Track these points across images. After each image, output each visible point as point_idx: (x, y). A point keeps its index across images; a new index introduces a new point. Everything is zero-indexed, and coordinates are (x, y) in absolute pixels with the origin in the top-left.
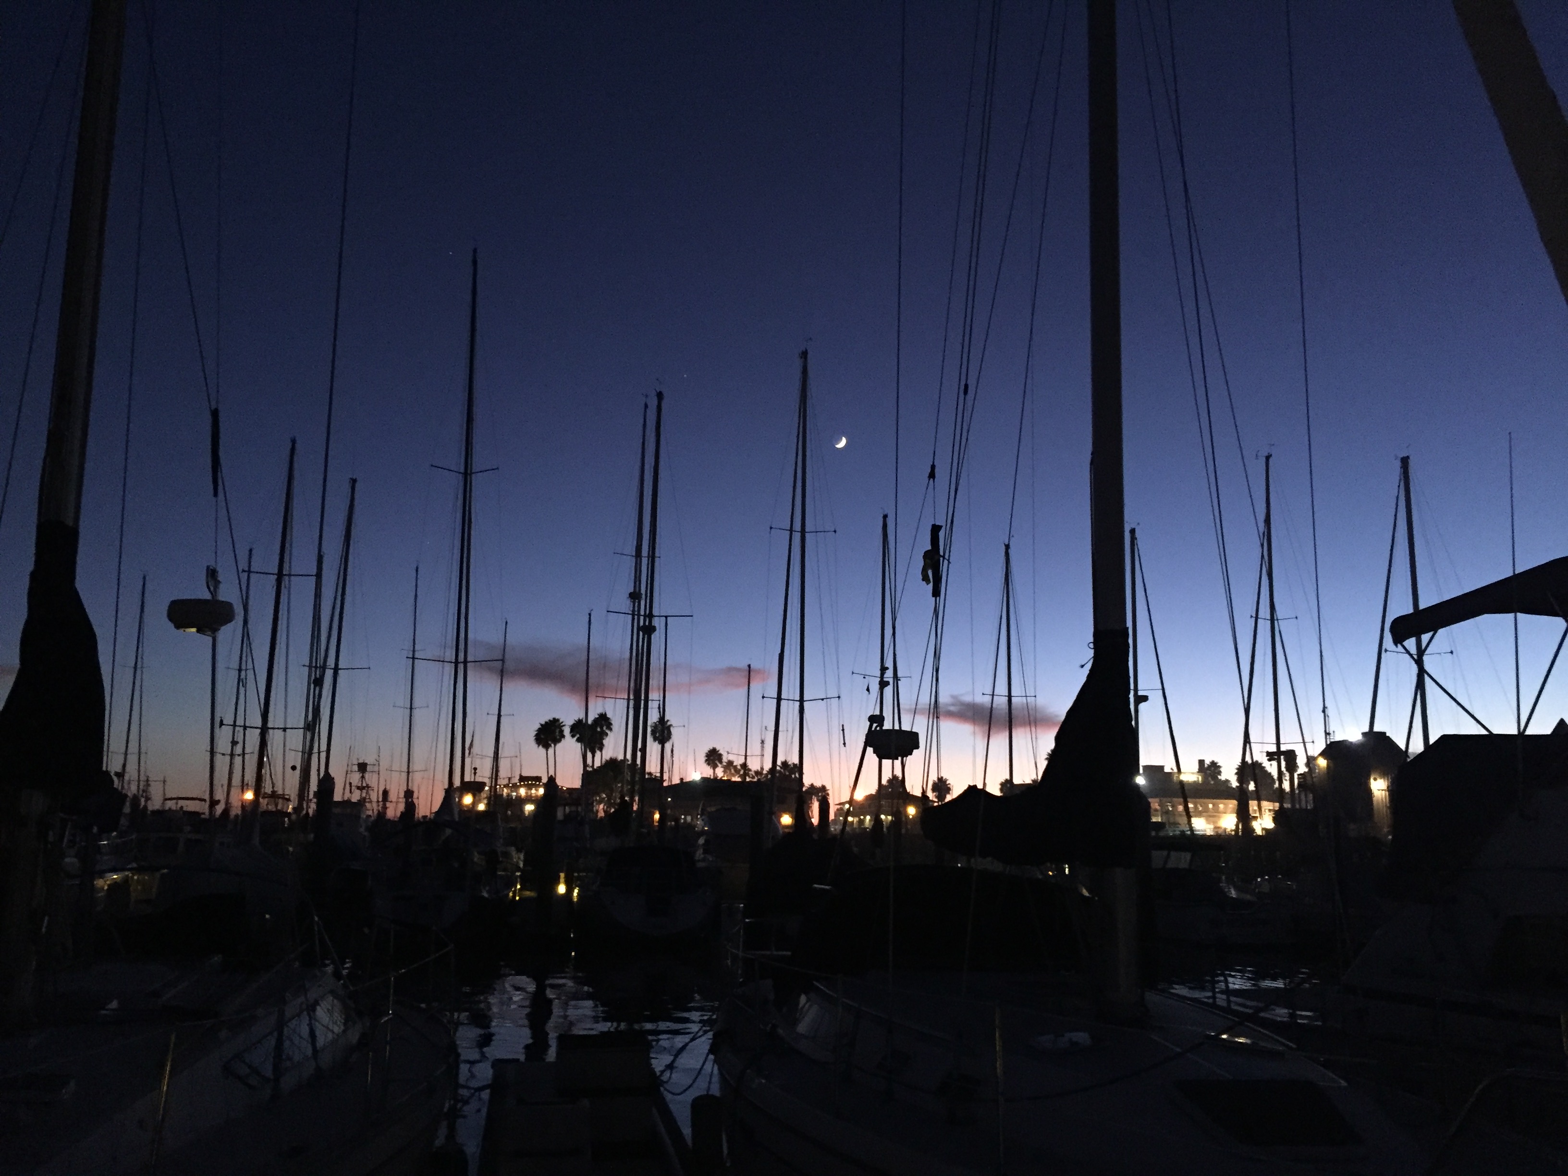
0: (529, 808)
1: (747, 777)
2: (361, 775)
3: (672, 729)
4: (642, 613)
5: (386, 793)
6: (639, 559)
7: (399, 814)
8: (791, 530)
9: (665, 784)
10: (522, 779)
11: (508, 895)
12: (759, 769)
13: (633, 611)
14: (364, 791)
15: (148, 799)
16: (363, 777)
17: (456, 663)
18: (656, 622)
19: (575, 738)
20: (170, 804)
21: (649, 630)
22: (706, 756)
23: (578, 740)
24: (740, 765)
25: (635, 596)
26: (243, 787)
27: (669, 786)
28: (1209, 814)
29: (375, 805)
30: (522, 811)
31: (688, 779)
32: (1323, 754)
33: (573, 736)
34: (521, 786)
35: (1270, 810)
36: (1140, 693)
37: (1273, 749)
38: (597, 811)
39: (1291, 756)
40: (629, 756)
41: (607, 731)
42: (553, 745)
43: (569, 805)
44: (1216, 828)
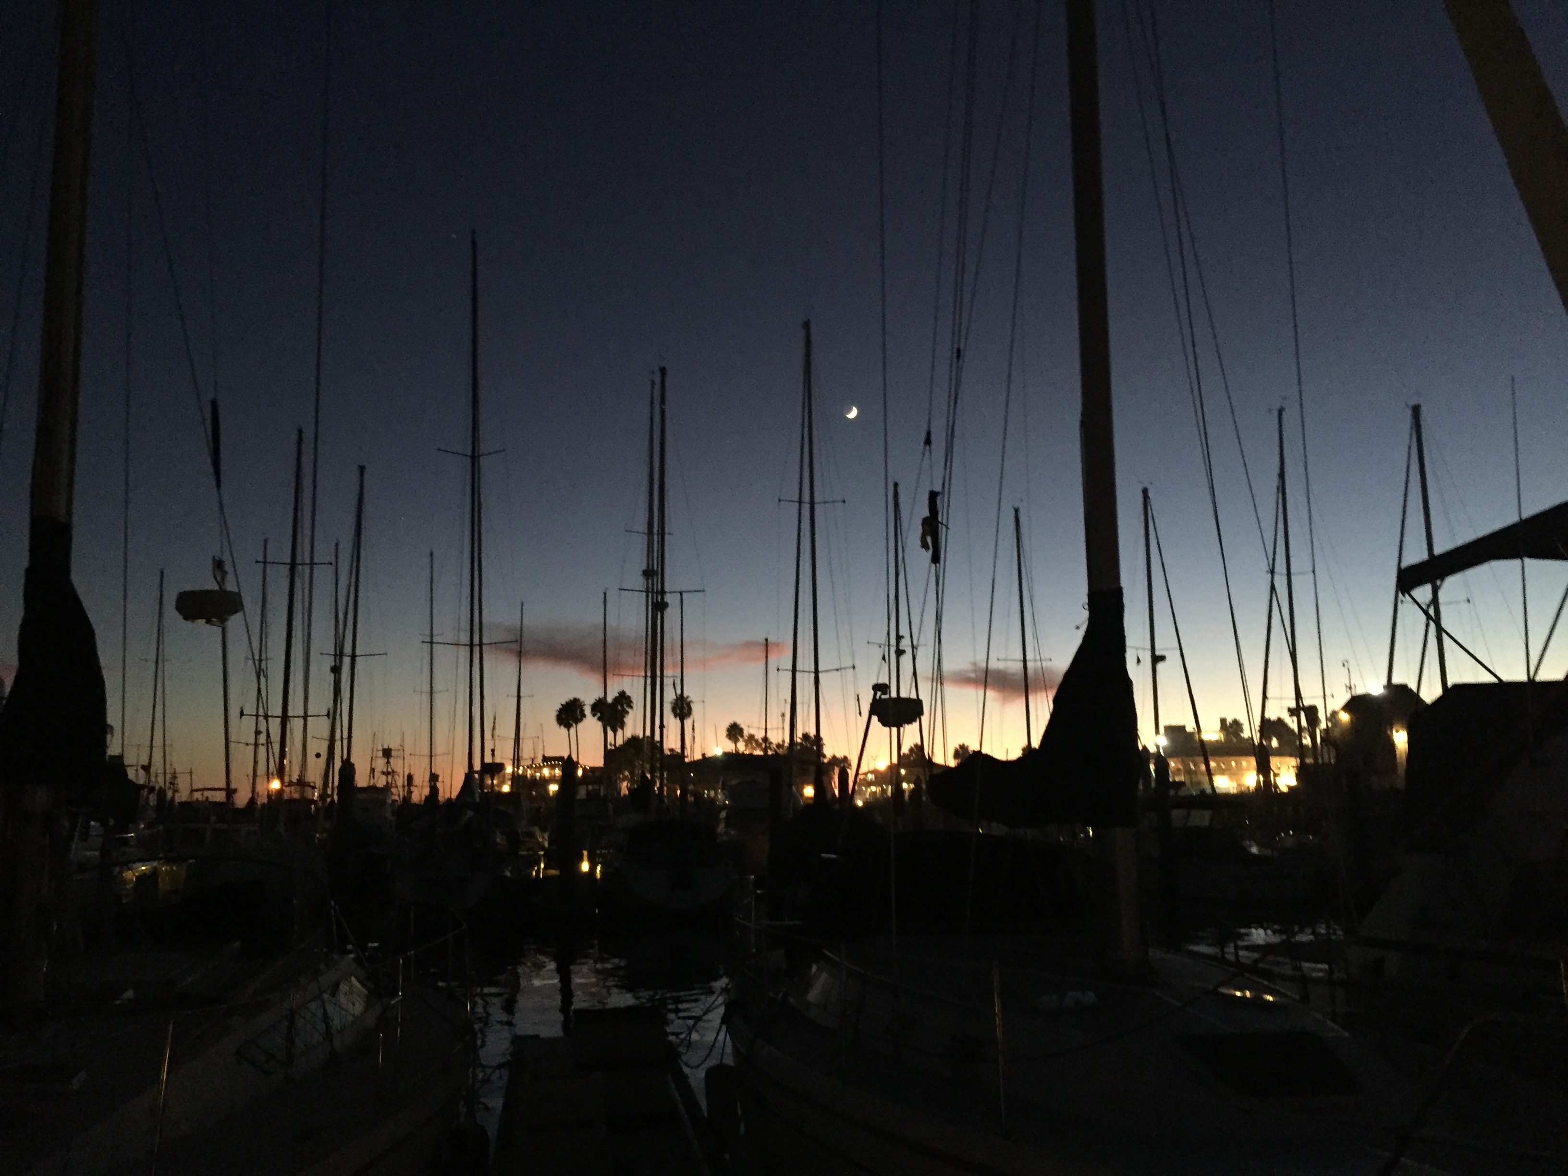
0: (553, 788)
1: (769, 751)
2: (386, 760)
3: (691, 705)
4: (655, 589)
5: (410, 778)
6: (650, 536)
7: (423, 798)
8: (800, 502)
9: (687, 760)
10: (545, 759)
11: (532, 874)
12: (781, 743)
13: (647, 588)
14: (390, 777)
15: (176, 791)
16: (388, 763)
17: (471, 645)
18: (668, 598)
19: (596, 718)
20: (197, 796)
21: (661, 607)
22: (728, 731)
23: (599, 719)
24: (762, 739)
25: (648, 573)
26: (269, 777)
27: (690, 762)
28: (1232, 772)
29: (401, 790)
30: (547, 791)
31: (709, 754)
32: (1347, 707)
33: (594, 715)
34: (544, 766)
35: (1293, 767)
36: (1158, 653)
37: (1293, 705)
39: (1312, 712)
40: (648, 733)
41: (627, 709)
42: (574, 725)
43: (593, 783)
44: (1239, 785)
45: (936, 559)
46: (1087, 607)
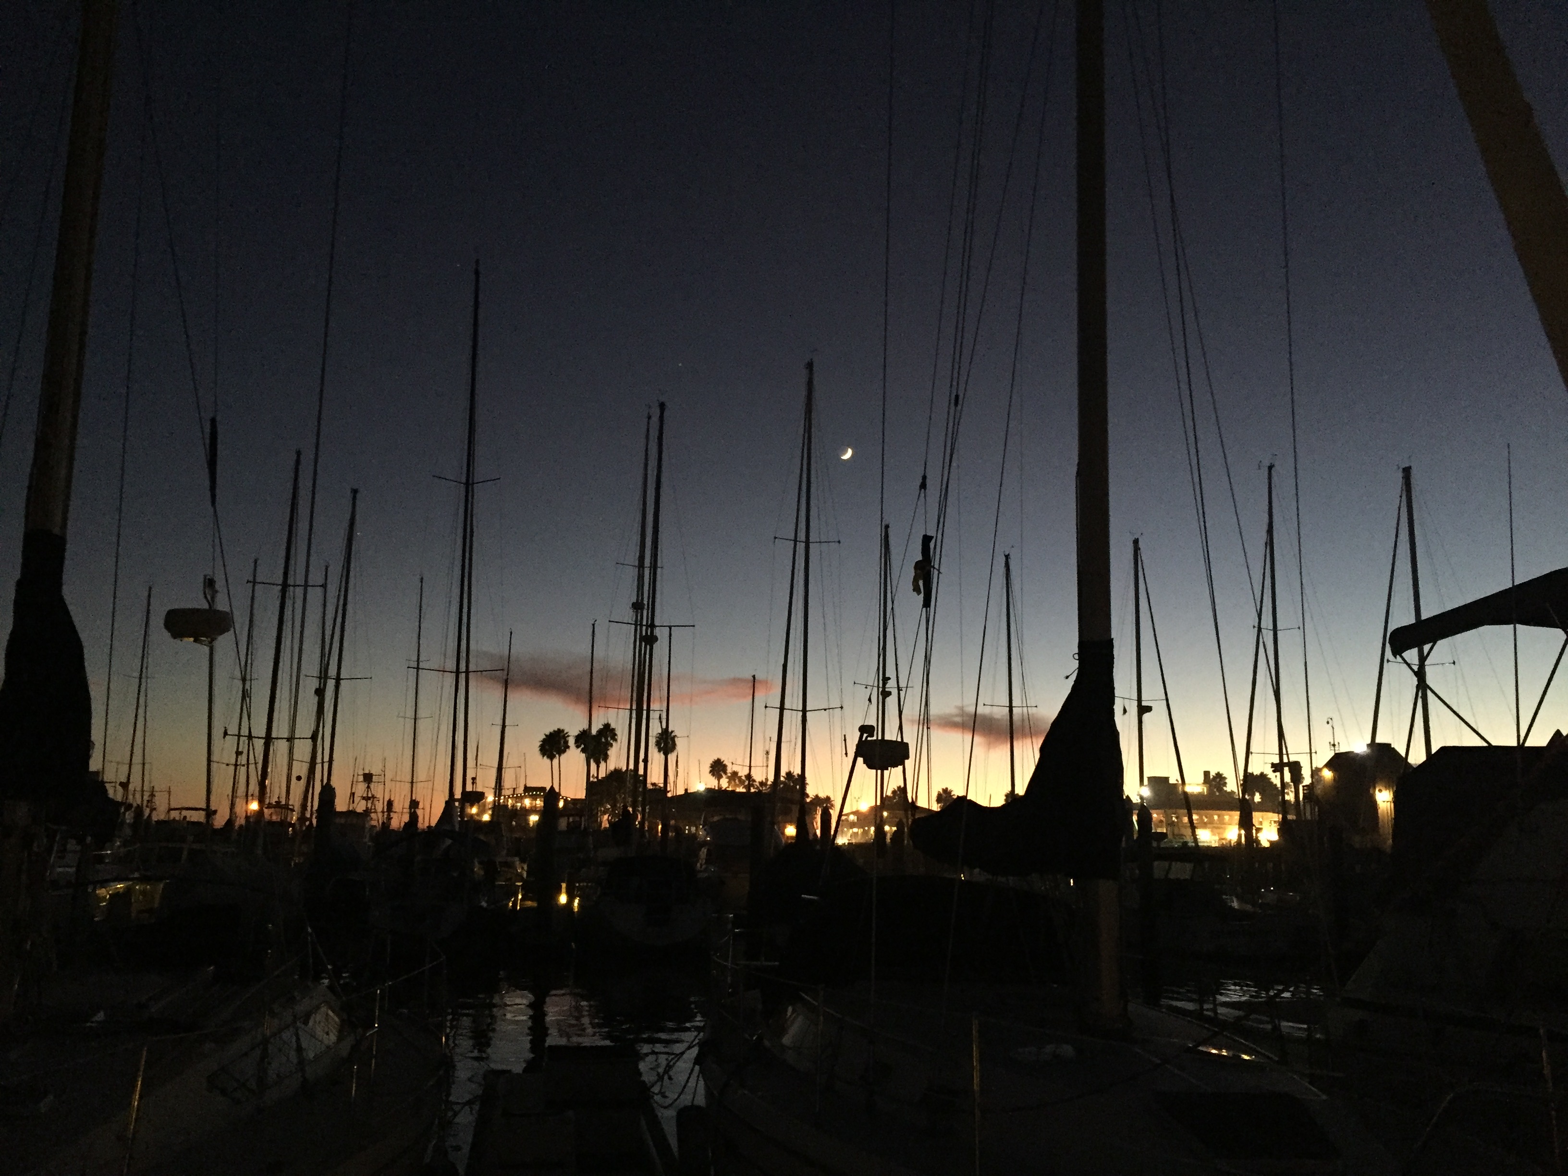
0: (534, 819)
1: (752, 788)
2: (367, 785)
3: (676, 739)
4: (644, 623)
5: (390, 803)
6: (641, 569)
7: (403, 824)
8: (795, 541)
9: (669, 795)
10: (527, 789)
11: (508, 905)
12: (764, 781)
13: (636, 621)
14: (370, 802)
15: (153, 809)
16: (368, 787)
17: (458, 672)
18: (657, 632)
19: (580, 749)
20: (174, 815)
21: (650, 640)
22: (711, 767)
23: (583, 751)
24: (745, 776)
25: (637, 606)
26: (247, 798)
27: (672, 797)
28: (1215, 825)
29: (380, 815)
30: (527, 821)
31: (691, 790)
32: (1330, 765)
33: (578, 747)
34: (525, 797)
35: (1275, 822)
36: (1144, 704)
37: (1276, 760)
38: (601, 822)
39: (1295, 768)
40: (631, 767)
41: (611, 742)
42: (557, 756)
43: (572, 815)
44: (1221, 839)
45: (927, 604)
46: (1077, 657)
